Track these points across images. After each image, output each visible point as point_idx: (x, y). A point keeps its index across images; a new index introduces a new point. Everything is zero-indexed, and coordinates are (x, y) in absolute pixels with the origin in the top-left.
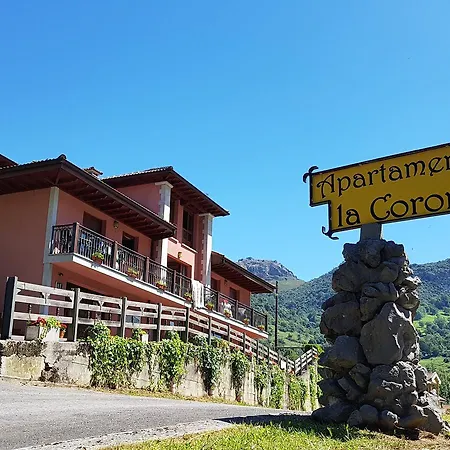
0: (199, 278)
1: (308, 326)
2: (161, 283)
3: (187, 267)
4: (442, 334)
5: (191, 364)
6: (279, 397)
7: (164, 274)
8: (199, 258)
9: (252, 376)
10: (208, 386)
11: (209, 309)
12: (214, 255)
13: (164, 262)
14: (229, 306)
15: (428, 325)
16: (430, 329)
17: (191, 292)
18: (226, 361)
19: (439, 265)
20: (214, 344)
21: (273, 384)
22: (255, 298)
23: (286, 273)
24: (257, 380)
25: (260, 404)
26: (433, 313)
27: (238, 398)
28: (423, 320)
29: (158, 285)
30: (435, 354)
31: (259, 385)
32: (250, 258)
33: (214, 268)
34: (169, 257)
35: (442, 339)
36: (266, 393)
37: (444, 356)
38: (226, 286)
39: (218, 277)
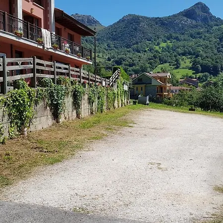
0: (47, 28)
1: (107, 50)
2: (19, 32)
3: (38, 20)
4: (169, 52)
5: (41, 104)
6: (102, 105)
7: (20, 25)
8: (46, 12)
9: (86, 97)
10: (56, 116)
11: (55, 49)
12: (56, 11)
13: (20, 16)
14: (68, 45)
15: (163, 48)
16: (164, 50)
17: (41, 37)
18: (68, 93)
19: (169, 17)
20: (59, 82)
21: (99, 98)
22: (83, 39)
23: (96, 22)
24: (89, 99)
25: (92, 113)
26: (165, 42)
27: (78, 115)
28: (161, 45)
29: (16, 33)
30: (166, 62)
31: (90, 101)
32: (77, 14)
33: (57, 20)
34: (24, 12)
35: (169, 54)
36: (95, 105)
37: (169, 62)
38: (65, 32)
39: (60, 26)
